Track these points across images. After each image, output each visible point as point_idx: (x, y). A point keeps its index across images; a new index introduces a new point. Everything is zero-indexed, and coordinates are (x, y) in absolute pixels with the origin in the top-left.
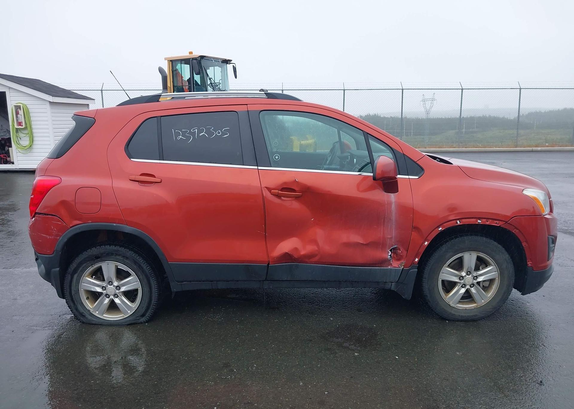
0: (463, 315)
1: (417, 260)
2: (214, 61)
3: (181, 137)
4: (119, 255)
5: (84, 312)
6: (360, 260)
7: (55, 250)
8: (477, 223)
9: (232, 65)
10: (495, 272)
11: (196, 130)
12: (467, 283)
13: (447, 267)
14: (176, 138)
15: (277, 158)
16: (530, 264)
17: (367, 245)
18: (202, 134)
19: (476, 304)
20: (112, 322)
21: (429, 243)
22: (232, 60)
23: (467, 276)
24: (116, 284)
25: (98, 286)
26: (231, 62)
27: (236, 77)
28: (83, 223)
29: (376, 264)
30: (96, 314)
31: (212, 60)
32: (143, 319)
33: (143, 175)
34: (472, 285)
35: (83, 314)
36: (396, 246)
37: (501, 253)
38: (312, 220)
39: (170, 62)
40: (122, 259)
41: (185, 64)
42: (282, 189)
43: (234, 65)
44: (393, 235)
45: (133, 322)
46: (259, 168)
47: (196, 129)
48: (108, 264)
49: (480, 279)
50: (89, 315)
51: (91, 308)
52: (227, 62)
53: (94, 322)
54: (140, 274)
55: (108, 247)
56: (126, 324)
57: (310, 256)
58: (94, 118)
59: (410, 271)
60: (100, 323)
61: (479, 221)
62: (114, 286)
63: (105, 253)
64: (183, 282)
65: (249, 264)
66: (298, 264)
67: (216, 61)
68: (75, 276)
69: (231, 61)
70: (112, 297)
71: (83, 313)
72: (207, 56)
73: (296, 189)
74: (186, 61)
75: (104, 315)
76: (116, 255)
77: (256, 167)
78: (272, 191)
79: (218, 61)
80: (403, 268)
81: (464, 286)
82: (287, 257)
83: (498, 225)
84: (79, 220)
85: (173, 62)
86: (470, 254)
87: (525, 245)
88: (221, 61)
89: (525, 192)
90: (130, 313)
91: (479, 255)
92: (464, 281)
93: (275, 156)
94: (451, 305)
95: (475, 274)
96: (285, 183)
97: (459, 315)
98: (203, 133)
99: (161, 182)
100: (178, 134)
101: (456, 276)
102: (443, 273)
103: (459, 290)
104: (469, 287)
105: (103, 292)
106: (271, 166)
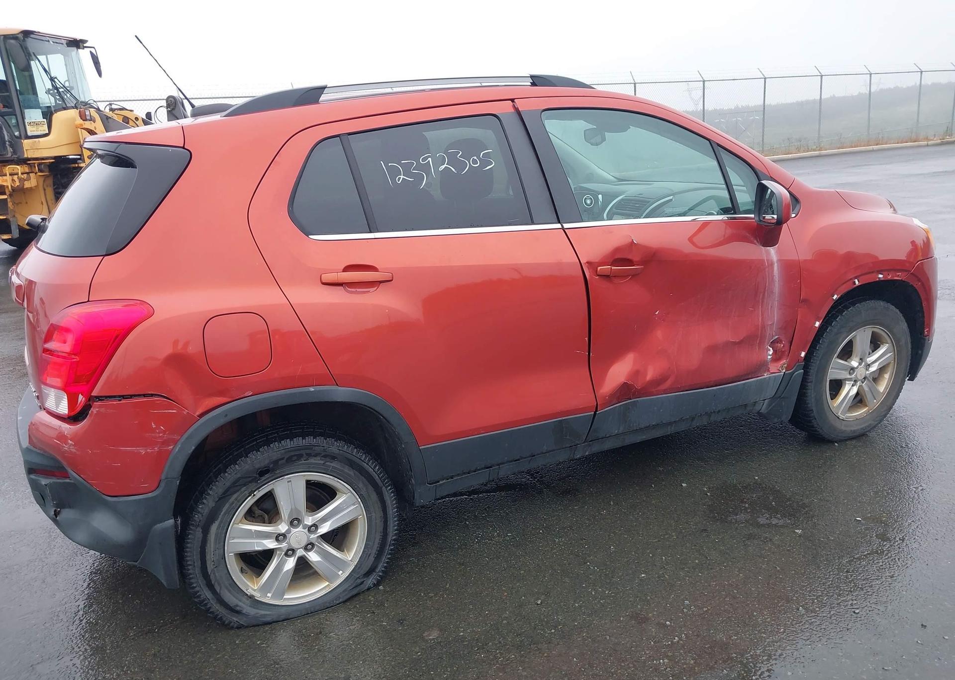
0: (855, 429)
1: (803, 354)
2: (53, 42)
3: (402, 177)
4: (316, 456)
5: (240, 604)
7: (163, 477)
8: (878, 279)
9: (87, 51)
10: (891, 352)
11: (430, 159)
12: (858, 377)
13: (837, 358)
14: (393, 180)
15: (588, 202)
17: (740, 343)
18: (443, 167)
19: (868, 408)
20: (307, 606)
21: (820, 323)
22: (87, 41)
23: (859, 366)
24: (308, 520)
25: (267, 536)
26: (85, 45)
27: (100, 74)
28: (229, 400)
29: (748, 374)
30: (269, 599)
31: (49, 41)
32: (370, 581)
33: (349, 268)
34: (865, 380)
35: (238, 608)
36: (776, 337)
37: (899, 323)
38: (657, 313)
40: (322, 462)
43: (93, 50)
44: (776, 318)
45: (355, 592)
46: (566, 226)
47: (429, 157)
48: (290, 481)
49: (874, 368)
50: (250, 606)
51: (255, 590)
52: (76, 44)
53: (268, 619)
54: (361, 485)
55: (287, 444)
56: (341, 600)
57: (657, 383)
58: (183, 148)
59: (794, 375)
60: (283, 617)
61: (881, 276)
62: (305, 527)
63: (283, 459)
64: (439, 482)
65: (563, 418)
66: (638, 399)
67: (57, 43)
68: (214, 528)
70: (300, 552)
71: (237, 606)
72: (39, 33)
73: (633, 258)
75: (285, 597)
76: (309, 455)
77: (559, 226)
78: (599, 268)
80: (785, 373)
81: (855, 382)
82: (626, 391)
83: (900, 279)
84: (221, 393)
87: (925, 304)
88: (67, 42)
90: (343, 575)
91: (875, 330)
92: (856, 375)
93: (585, 199)
94: (840, 417)
95: (868, 361)
96: (617, 250)
97: (851, 430)
98: (445, 165)
99: (392, 280)
100: (394, 172)
101: (847, 369)
102: (831, 369)
103: (849, 391)
104: (860, 383)
105: (278, 547)
106: (584, 221)
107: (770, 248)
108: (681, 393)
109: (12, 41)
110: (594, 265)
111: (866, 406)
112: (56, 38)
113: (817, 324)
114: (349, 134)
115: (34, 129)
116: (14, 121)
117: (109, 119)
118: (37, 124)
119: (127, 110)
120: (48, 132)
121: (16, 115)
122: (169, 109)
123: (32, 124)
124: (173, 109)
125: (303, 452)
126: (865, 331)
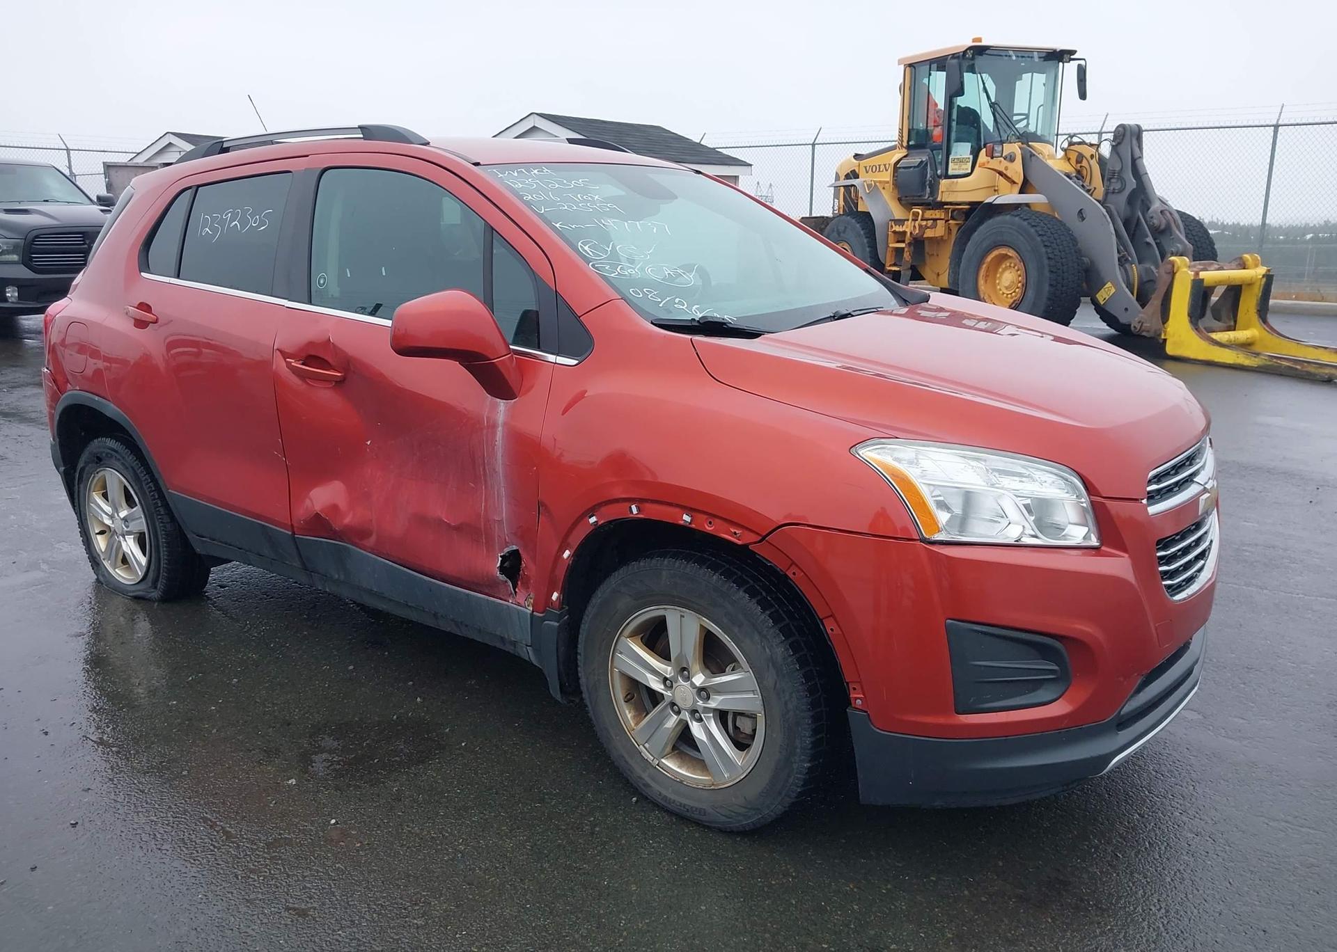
0: (669, 796)
1: (555, 596)
2: (1017, 57)
3: (207, 229)
4: (118, 460)
5: (97, 557)
6: (448, 568)
8: (682, 522)
10: (752, 692)
11: (230, 214)
12: (680, 702)
13: (628, 638)
14: (201, 232)
15: (322, 281)
16: (859, 702)
17: (458, 528)
18: (234, 223)
19: (710, 778)
20: (123, 586)
21: (573, 552)
22: (1075, 52)
23: (680, 681)
24: (123, 513)
25: (105, 513)
26: (1072, 57)
27: (1083, 96)
28: (72, 388)
29: (480, 585)
30: (107, 565)
31: (1010, 56)
32: (155, 594)
33: (141, 306)
34: (695, 715)
35: (96, 560)
36: (515, 548)
37: (757, 637)
38: (369, 443)
39: (908, 69)
41: (938, 71)
42: (310, 359)
43: (1082, 62)
44: (504, 515)
45: (143, 595)
48: (111, 474)
49: (719, 702)
51: (102, 552)
52: (1058, 56)
55: (107, 441)
57: (358, 534)
59: (546, 623)
61: (687, 518)
62: (120, 518)
63: (105, 452)
64: (203, 537)
65: (267, 525)
66: (348, 545)
67: (1023, 57)
69: (1073, 52)
70: (120, 538)
72: (993, 47)
73: (330, 361)
74: (939, 63)
75: (116, 570)
76: (115, 458)
78: (288, 360)
79: (1029, 57)
80: (533, 612)
81: (674, 708)
82: (319, 523)
83: (740, 543)
85: (916, 69)
86: (681, 616)
87: (832, 630)
88: (1044, 55)
90: (140, 574)
91: (703, 625)
92: (675, 695)
93: (321, 277)
94: (642, 754)
95: (698, 682)
96: (311, 344)
99: (155, 323)
100: (205, 224)
101: (654, 672)
102: (621, 653)
103: (662, 719)
104: (686, 716)
105: (111, 525)
106: (310, 303)
107: (502, 401)
108: (390, 563)
109: (955, 61)
110: (285, 355)
111: (709, 774)
112: (1024, 53)
113: (567, 554)
114: (199, 186)
115: (957, 167)
116: (940, 157)
117: (1033, 158)
118: (961, 161)
119: (1086, 144)
120: (970, 171)
121: (942, 149)
122: (1114, 144)
123: (956, 161)
124: (1119, 144)
125: (113, 453)
126: (684, 617)
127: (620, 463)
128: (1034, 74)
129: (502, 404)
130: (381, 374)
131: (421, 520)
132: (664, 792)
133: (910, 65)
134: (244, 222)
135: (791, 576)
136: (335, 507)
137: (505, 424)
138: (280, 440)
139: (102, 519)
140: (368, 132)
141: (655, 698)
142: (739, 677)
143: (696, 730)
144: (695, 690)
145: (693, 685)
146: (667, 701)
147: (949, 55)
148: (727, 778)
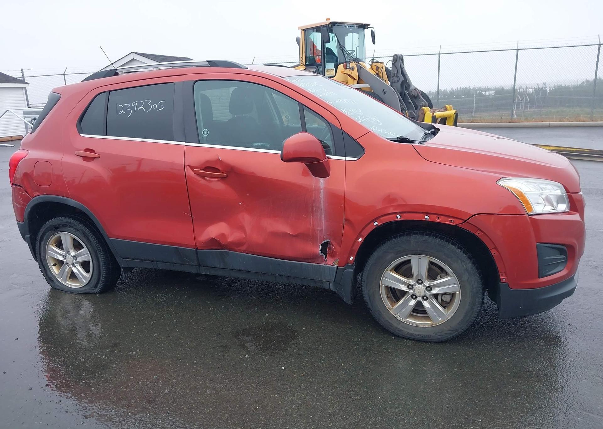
0: (412, 333)
1: (352, 258)
2: (348, 26)
3: (122, 111)
4: (72, 227)
5: (52, 277)
6: (289, 253)
8: (425, 219)
9: (370, 30)
10: (455, 284)
11: (136, 104)
12: (417, 294)
13: (391, 271)
14: (118, 113)
15: (205, 133)
16: (504, 280)
17: (296, 236)
18: (140, 108)
19: (432, 322)
20: (72, 289)
21: (363, 239)
22: (370, 25)
23: (417, 285)
24: (73, 253)
25: (59, 254)
26: (369, 27)
27: (374, 43)
28: (40, 194)
29: (308, 259)
30: (60, 280)
31: (346, 26)
32: (96, 290)
33: (86, 150)
34: (425, 298)
35: (52, 279)
36: (328, 240)
37: (460, 261)
38: (240, 204)
39: (303, 31)
40: (75, 231)
41: (317, 32)
42: (206, 169)
43: (373, 29)
44: (324, 227)
45: (88, 291)
46: (187, 144)
48: (65, 235)
49: (435, 291)
50: (55, 280)
51: (56, 275)
52: (364, 26)
53: (58, 288)
55: (63, 219)
56: (81, 292)
57: (237, 245)
58: (61, 94)
59: (345, 270)
60: (63, 289)
61: (427, 217)
62: (72, 256)
63: (61, 224)
64: (128, 259)
65: (178, 247)
66: (229, 251)
67: (350, 27)
68: (42, 243)
69: (369, 25)
70: (71, 266)
71: (51, 278)
72: (340, 22)
73: (220, 169)
74: (318, 29)
75: (67, 282)
76: (70, 227)
77: (184, 143)
78: (194, 170)
79: (353, 27)
80: (338, 267)
81: (414, 297)
82: (214, 243)
83: (454, 224)
84: (38, 191)
85: (306, 31)
86: (419, 258)
87: (495, 253)
88: (358, 26)
89: (501, 183)
90: (85, 282)
91: (432, 260)
92: (414, 291)
93: (204, 131)
94: (397, 318)
95: (427, 283)
96: (208, 162)
97: (408, 333)
98: (142, 107)
99: (99, 158)
100: (120, 109)
101: (404, 283)
102: (386, 278)
103: (407, 301)
104: (419, 299)
105: (64, 260)
106: (199, 143)
107: (321, 178)
108: (255, 256)
109: (325, 28)
110: (192, 168)
111: (431, 320)
112: (351, 25)
113: (360, 240)
114: (110, 91)
115: (329, 73)
116: (321, 69)
117: (361, 69)
118: (330, 71)
119: (379, 62)
120: (334, 75)
121: (322, 66)
122: (393, 62)
123: (328, 71)
124: (395, 62)
125: (68, 224)
126: (420, 258)
127: (390, 200)
128: (353, 33)
129: (322, 180)
130: (253, 173)
131: (275, 235)
132: (410, 332)
133: (304, 30)
134: (146, 107)
135: (477, 235)
136: (223, 235)
137: (325, 188)
138: (189, 207)
139: (58, 258)
140: (212, 64)
141: (404, 293)
142: (449, 279)
143: (426, 304)
144: (425, 288)
145: (424, 286)
146: (411, 294)
147: (322, 26)
148: (440, 321)
